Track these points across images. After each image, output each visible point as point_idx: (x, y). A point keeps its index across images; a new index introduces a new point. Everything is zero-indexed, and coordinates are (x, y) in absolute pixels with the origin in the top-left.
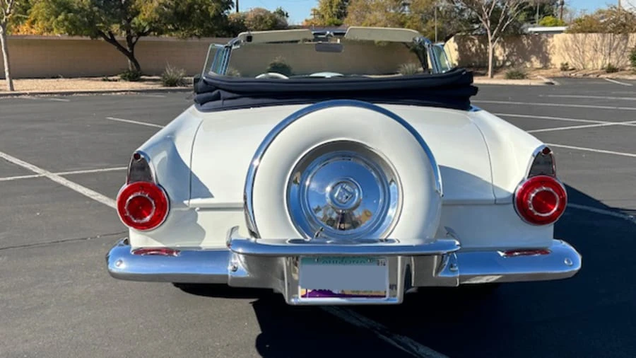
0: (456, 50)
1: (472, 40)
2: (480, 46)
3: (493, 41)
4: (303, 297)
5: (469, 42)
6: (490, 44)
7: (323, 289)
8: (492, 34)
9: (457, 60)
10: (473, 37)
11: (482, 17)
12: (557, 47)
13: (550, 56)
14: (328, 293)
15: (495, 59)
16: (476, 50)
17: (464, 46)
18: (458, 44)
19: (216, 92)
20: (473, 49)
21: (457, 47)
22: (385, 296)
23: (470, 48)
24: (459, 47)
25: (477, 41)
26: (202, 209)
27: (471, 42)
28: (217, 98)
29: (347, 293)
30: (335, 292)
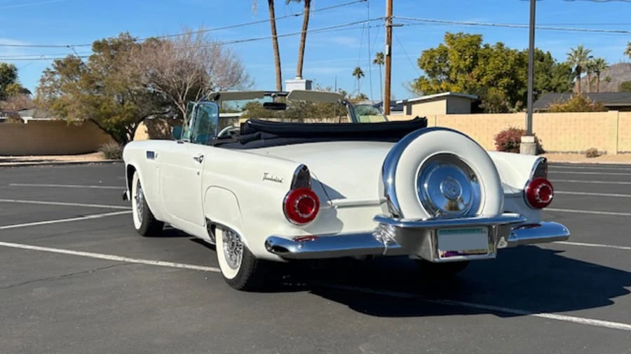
0: (146, 132)
1: (161, 123)
2: (170, 129)
4: (442, 256)
5: (158, 125)
7: (452, 250)
10: (163, 120)
11: (178, 101)
14: (456, 253)
16: (166, 132)
17: (155, 128)
18: (147, 126)
19: (258, 133)
20: (163, 131)
22: (486, 253)
23: (160, 130)
24: (149, 129)
25: (166, 124)
26: (340, 207)
27: (160, 125)
28: (259, 138)
29: (466, 252)
30: (460, 252)
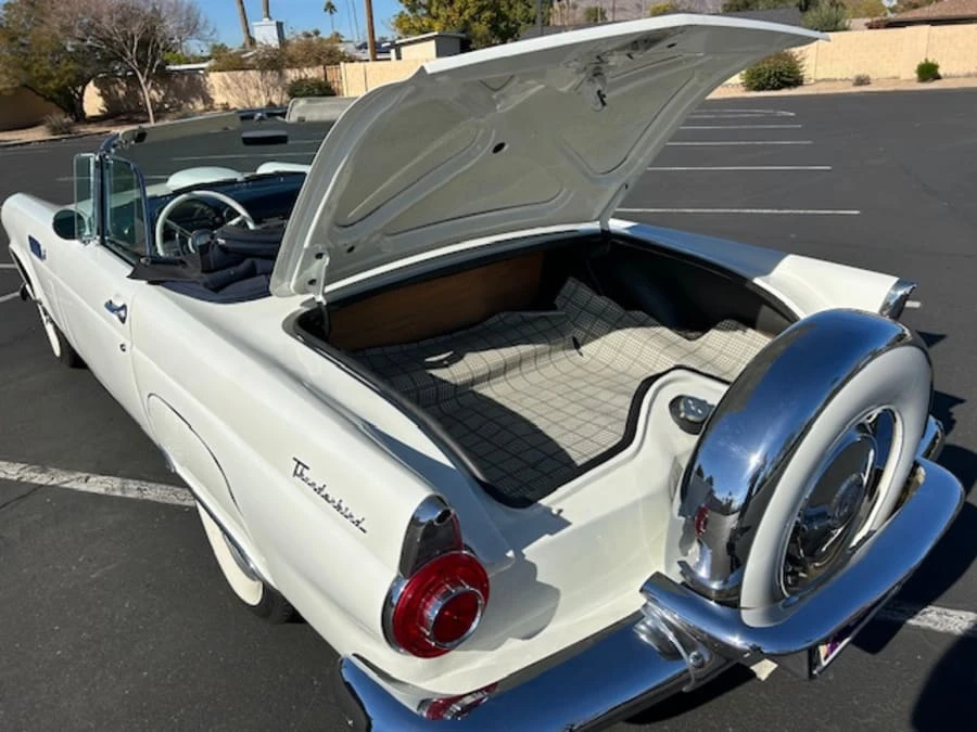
0: (99, 95)
1: (116, 83)
3: (146, 83)
5: (113, 85)
6: (144, 87)
8: (143, 75)
9: (105, 106)
10: (116, 79)
11: (127, 57)
12: (215, 85)
13: (212, 96)
15: (153, 101)
17: (109, 90)
18: (100, 88)
19: (248, 262)
21: (98, 91)
23: (116, 92)
24: (102, 92)
25: (122, 84)
27: (115, 85)
28: (251, 273)
